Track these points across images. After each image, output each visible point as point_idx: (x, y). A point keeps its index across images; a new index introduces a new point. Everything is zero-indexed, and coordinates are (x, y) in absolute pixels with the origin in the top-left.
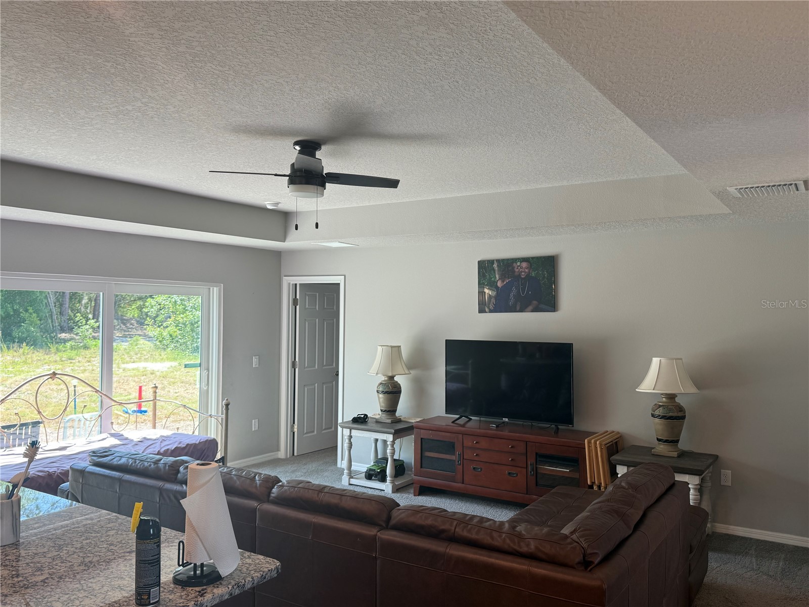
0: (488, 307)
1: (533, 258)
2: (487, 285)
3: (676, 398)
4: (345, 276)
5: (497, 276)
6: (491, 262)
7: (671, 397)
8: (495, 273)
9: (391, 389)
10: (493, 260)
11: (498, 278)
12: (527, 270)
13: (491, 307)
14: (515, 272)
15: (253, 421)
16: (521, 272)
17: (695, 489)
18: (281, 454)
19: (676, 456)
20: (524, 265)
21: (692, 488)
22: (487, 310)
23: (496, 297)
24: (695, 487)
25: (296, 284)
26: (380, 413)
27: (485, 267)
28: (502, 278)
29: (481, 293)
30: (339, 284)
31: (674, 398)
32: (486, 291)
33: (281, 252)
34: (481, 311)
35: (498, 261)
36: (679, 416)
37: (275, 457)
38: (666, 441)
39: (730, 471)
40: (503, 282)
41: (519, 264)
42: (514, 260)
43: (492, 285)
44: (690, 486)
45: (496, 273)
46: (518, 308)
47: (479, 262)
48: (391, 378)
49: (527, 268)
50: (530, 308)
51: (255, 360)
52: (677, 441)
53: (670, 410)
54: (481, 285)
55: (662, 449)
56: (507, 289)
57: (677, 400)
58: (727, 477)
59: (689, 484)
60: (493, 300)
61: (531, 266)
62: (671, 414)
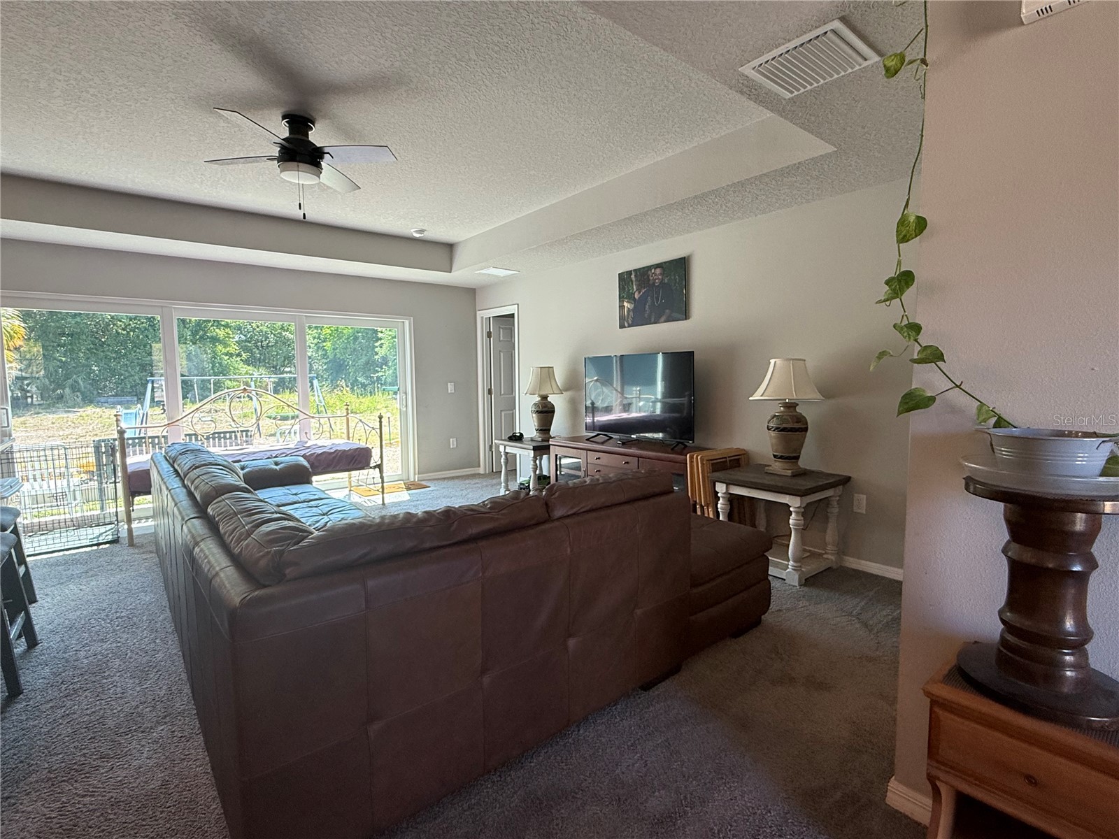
0: (627, 322)
1: (665, 263)
2: (626, 298)
3: (797, 408)
4: (518, 305)
5: (635, 287)
6: (630, 273)
7: (791, 406)
8: (632, 284)
9: (541, 409)
10: (631, 271)
11: (635, 289)
12: (660, 277)
13: (630, 322)
14: (650, 280)
15: (451, 440)
16: (655, 280)
17: (797, 513)
18: (481, 470)
19: (790, 475)
20: (658, 271)
21: (794, 512)
22: (626, 325)
23: (634, 310)
24: (797, 510)
25: (490, 318)
26: (535, 432)
27: (624, 279)
28: (639, 290)
29: (622, 307)
30: (513, 314)
31: (795, 407)
32: (626, 304)
33: (475, 289)
34: (622, 326)
35: (635, 270)
36: (794, 428)
37: (477, 472)
38: (781, 457)
39: (865, 496)
40: (639, 292)
41: (653, 271)
42: (649, 268)
43: (630, 297)
44: (791, 509)
45: (634, 284)
46: (653, 320)
47: (619, 274)
48: (545, 398)
49: (660, 274)
50: (663, 319)
51: (451, 387)
52: (797, 458)
53: (786, 421)
54: (621, 299)
55: (777, 466)
56: (643, 299)
57: (798, 409)
58: (861, 503)
59: (790, 507)
60: (631, 313)
61: (664, 270)
62: (784, 426)
